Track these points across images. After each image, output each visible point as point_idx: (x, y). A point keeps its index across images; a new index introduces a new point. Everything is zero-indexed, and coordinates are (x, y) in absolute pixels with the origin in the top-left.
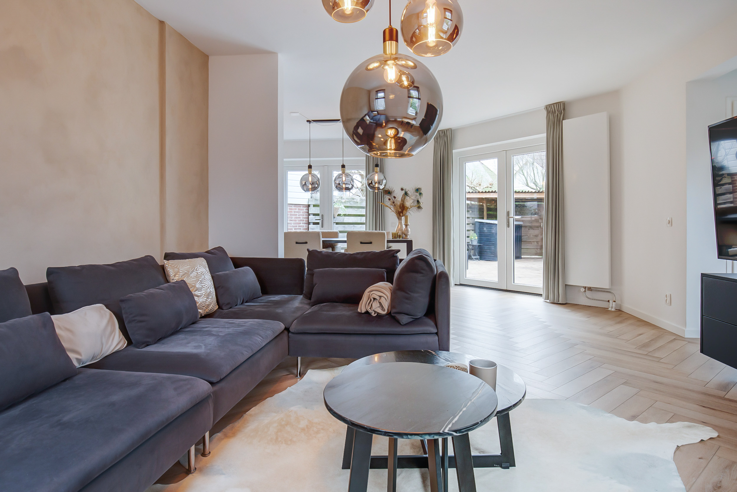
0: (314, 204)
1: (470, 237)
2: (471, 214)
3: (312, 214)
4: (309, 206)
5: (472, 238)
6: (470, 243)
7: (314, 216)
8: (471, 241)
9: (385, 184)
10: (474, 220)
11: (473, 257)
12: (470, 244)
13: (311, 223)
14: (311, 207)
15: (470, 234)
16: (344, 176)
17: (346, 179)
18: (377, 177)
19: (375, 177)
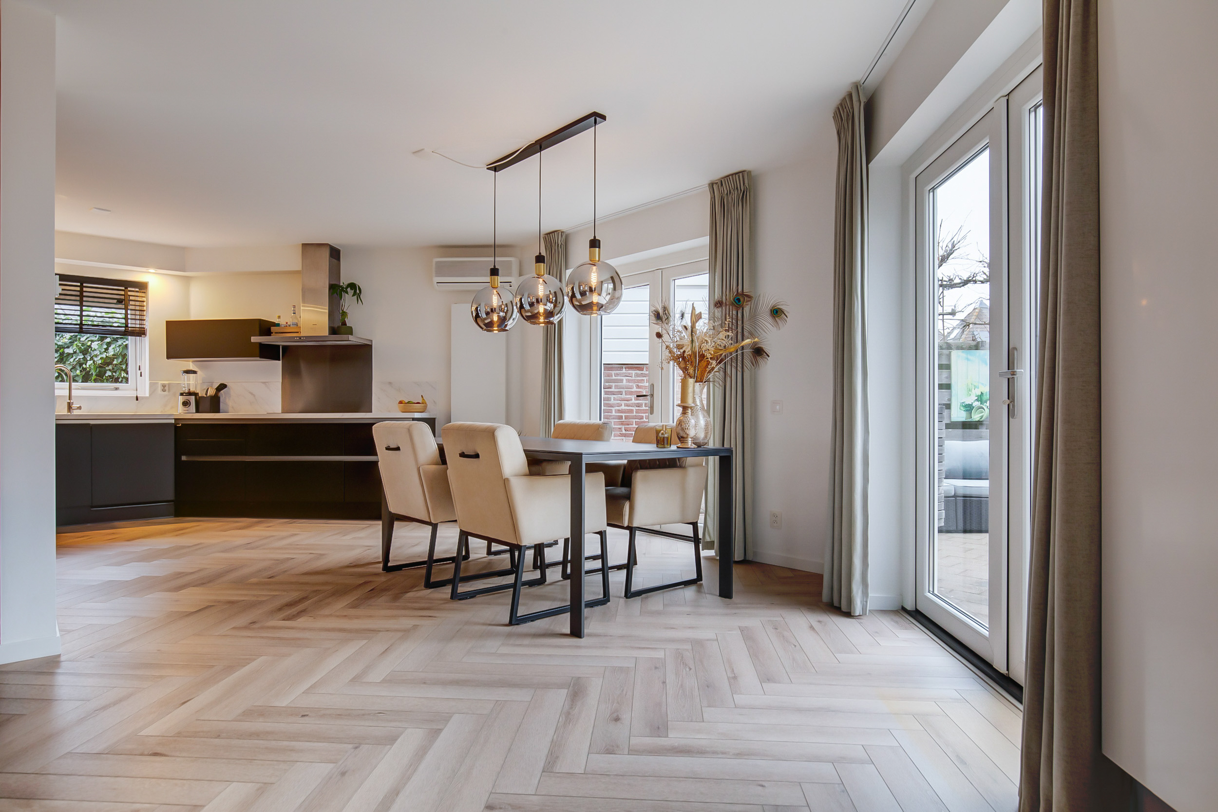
16: (540, 283)
17: (545, 289)
18: (596, 276)
19: (591, 276)
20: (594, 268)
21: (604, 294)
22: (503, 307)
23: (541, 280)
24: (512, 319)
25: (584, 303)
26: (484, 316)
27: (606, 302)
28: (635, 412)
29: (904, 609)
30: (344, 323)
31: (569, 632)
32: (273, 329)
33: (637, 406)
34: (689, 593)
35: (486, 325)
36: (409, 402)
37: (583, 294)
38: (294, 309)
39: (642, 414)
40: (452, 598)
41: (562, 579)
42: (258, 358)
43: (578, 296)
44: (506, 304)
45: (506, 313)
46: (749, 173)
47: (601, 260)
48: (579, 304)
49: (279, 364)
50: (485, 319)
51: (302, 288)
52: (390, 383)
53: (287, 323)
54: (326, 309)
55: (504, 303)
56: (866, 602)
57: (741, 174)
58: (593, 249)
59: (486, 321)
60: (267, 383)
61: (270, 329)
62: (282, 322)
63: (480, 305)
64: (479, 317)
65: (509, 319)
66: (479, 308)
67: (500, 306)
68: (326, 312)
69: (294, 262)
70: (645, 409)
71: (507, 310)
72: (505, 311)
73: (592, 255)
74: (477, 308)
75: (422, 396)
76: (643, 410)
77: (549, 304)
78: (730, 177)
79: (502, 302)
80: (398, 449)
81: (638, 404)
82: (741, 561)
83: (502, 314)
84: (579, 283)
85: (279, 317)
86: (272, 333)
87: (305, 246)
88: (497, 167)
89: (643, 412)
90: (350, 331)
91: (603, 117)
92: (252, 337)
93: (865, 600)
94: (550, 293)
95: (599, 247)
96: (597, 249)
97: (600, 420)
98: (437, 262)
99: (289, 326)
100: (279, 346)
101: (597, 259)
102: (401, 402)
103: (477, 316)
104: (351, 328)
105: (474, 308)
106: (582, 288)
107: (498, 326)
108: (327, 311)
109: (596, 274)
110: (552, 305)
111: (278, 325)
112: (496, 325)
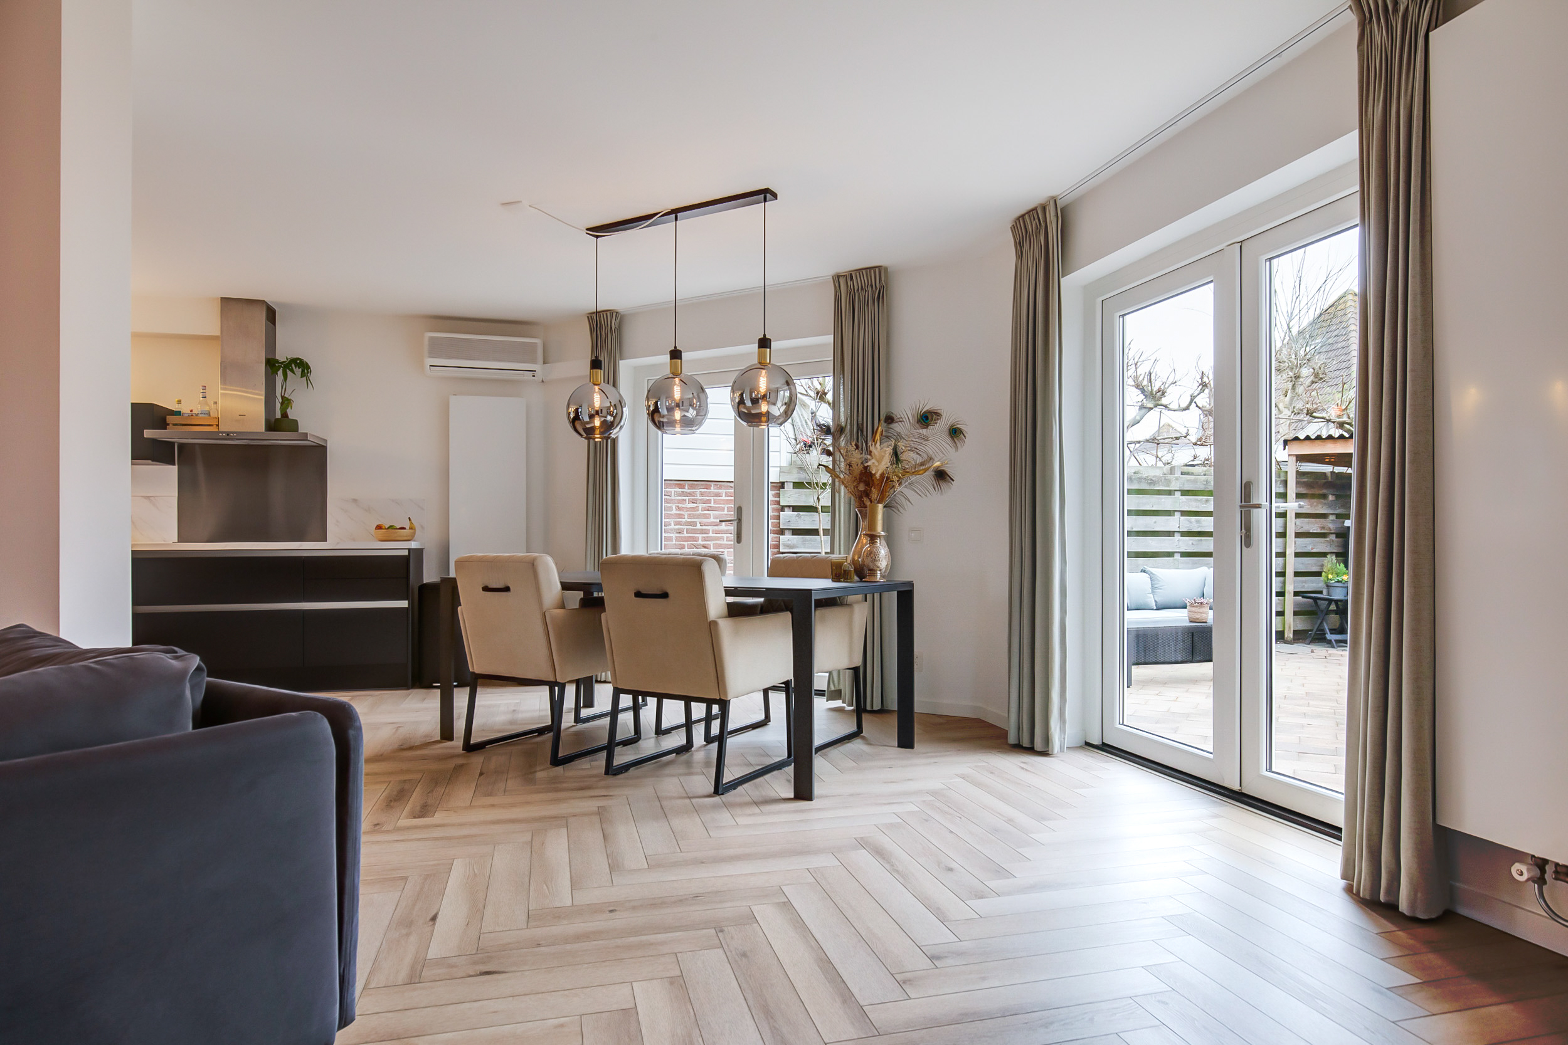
0: (797, 481)
1: (1323, 574)
2: (1330, 506)
3: (789, 506)
4: (782, 485)
5: (1330, 576)
6: (1325, 592)
7: (796, 513)
8: (1328, 586)
9: (786, 400)
10: (1344, 522)
11: (1329, 636)
12: (1324, 595)
13: (787, 532)
14: (789, 487)
15: (1322, 566)
16: (676, 384)
17: (682, 392)
18: (765, 382)
19: (759, 382)
20: (764, 371)
21: (779, 404)
22: (612, 409)
23: (677, 380)
24: (619, 426)
25: (753, 412)
26: (587, 419)
27: (779, 414)
28: (674, 540)
29: (1088, 744)
30: (285, 415)
31: (793, 797)
32: (170, 419)
33: (677, 533)
34: (856, 745)
35: (585, 430)
36: (391, 527)
37: (755, 401)
38: (204, 391)
39: (684, 543)
40: (607, 773)
41: (705, 743)
42: (150, 462)
43: (749, 403)
44: (615, 405)
45: (614, 417)
46: (886, 269)
47: (772, 362)
48: (746, 411)
49: (173, 470)
50: (588, 423)
51: (221, 362)
52: (355, 501)
53: (191, 411)
54: (262, 395)
55: (613, 404)
56: (1064, 738)
57: (877, 270)
58: (763, 349)
59: (588, 426)
60: (152, 499)
61: (165, 420)
62: (185, 409)
63: (581, 406)
64: (579, 419)
65: (617, 426)
66: (580, 410)
67: (609, 408)
68: (261, 399)
69: (210, 325)
70: (688, 537)
71: (617, 414)
72: (614, 414)
73: (761, 357)
74: (577, 410)
75: (409, 518)
76: (685, 537)
77: (691, 410)
78: (864, 272)
79: (610, 402)
80: (507, 589)
81: (678, 529)
82: (878, 710)
83: (609, 418)
84: (750, 390)
85: (179, 402)
86: (168, 425)
87: (226, 302)
88: (599, 231)
89: (684, 539)
90: (293, 426)
91: (775, 196)
92: (145, 431)
93: (1063, 737)
94: (694, 396)
95: (770, 348)
96: (769, 349)
97: (661, 549)
98: (431, 338)
99: (197, 415)
100: (173, 444)
101: (768, 361)
102: (379, 527)
103: (577, 417)
104: (296, 422)
105: (572, 410)
106: (754, 396)
107: (601, 433)
108: (263, 398)
109: (765, 379)
110: (695, 412)
111: (179, 413)
112: (597, 431)
